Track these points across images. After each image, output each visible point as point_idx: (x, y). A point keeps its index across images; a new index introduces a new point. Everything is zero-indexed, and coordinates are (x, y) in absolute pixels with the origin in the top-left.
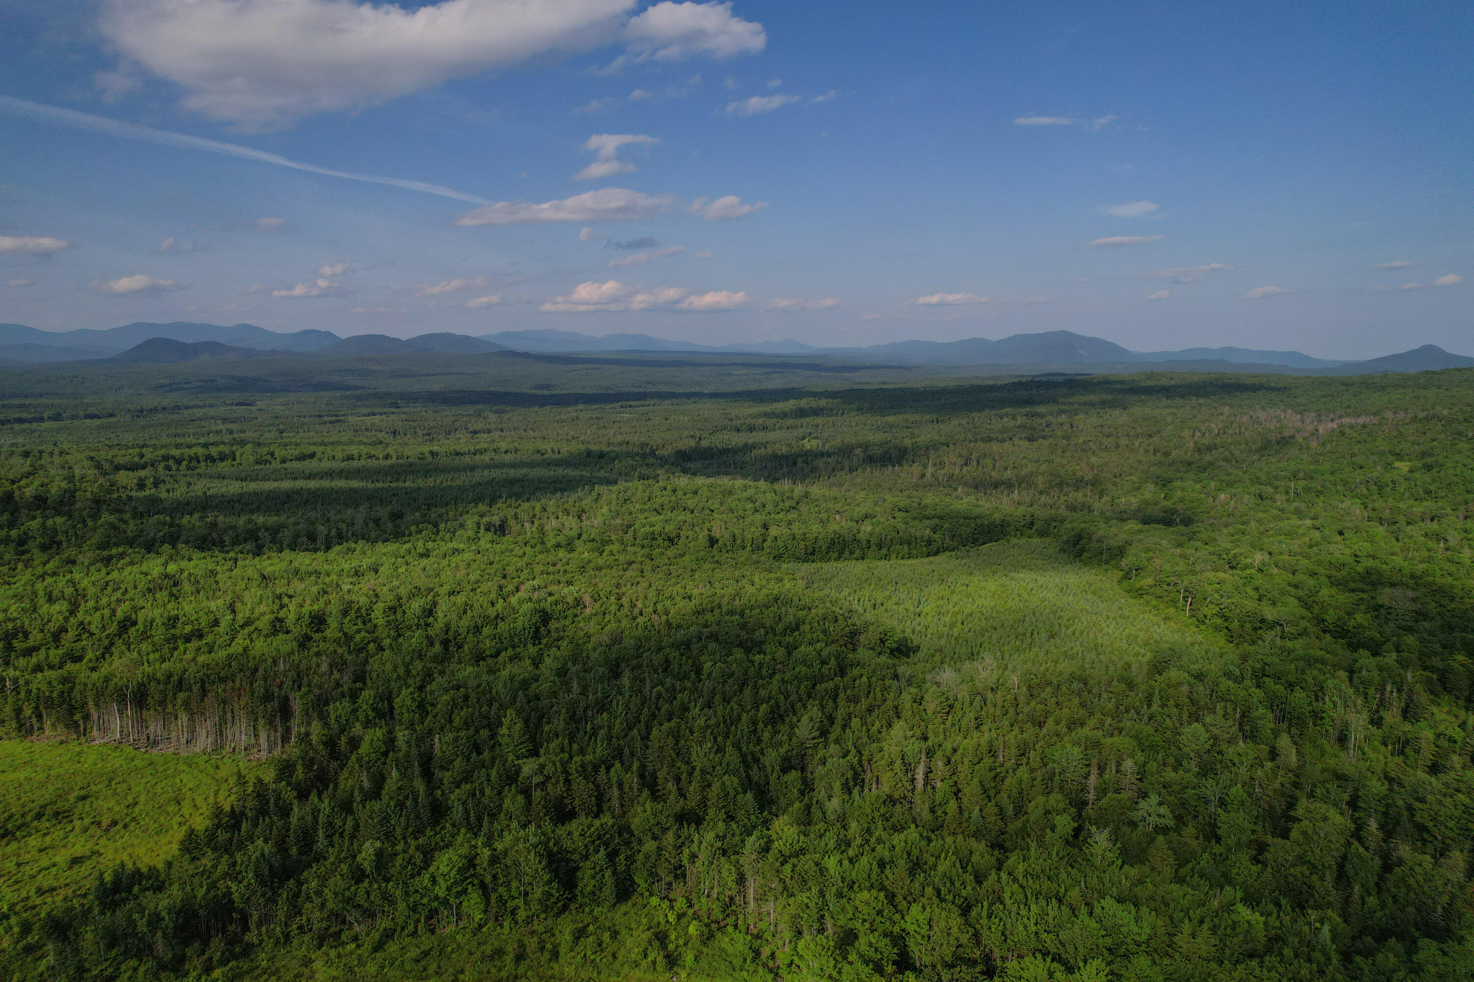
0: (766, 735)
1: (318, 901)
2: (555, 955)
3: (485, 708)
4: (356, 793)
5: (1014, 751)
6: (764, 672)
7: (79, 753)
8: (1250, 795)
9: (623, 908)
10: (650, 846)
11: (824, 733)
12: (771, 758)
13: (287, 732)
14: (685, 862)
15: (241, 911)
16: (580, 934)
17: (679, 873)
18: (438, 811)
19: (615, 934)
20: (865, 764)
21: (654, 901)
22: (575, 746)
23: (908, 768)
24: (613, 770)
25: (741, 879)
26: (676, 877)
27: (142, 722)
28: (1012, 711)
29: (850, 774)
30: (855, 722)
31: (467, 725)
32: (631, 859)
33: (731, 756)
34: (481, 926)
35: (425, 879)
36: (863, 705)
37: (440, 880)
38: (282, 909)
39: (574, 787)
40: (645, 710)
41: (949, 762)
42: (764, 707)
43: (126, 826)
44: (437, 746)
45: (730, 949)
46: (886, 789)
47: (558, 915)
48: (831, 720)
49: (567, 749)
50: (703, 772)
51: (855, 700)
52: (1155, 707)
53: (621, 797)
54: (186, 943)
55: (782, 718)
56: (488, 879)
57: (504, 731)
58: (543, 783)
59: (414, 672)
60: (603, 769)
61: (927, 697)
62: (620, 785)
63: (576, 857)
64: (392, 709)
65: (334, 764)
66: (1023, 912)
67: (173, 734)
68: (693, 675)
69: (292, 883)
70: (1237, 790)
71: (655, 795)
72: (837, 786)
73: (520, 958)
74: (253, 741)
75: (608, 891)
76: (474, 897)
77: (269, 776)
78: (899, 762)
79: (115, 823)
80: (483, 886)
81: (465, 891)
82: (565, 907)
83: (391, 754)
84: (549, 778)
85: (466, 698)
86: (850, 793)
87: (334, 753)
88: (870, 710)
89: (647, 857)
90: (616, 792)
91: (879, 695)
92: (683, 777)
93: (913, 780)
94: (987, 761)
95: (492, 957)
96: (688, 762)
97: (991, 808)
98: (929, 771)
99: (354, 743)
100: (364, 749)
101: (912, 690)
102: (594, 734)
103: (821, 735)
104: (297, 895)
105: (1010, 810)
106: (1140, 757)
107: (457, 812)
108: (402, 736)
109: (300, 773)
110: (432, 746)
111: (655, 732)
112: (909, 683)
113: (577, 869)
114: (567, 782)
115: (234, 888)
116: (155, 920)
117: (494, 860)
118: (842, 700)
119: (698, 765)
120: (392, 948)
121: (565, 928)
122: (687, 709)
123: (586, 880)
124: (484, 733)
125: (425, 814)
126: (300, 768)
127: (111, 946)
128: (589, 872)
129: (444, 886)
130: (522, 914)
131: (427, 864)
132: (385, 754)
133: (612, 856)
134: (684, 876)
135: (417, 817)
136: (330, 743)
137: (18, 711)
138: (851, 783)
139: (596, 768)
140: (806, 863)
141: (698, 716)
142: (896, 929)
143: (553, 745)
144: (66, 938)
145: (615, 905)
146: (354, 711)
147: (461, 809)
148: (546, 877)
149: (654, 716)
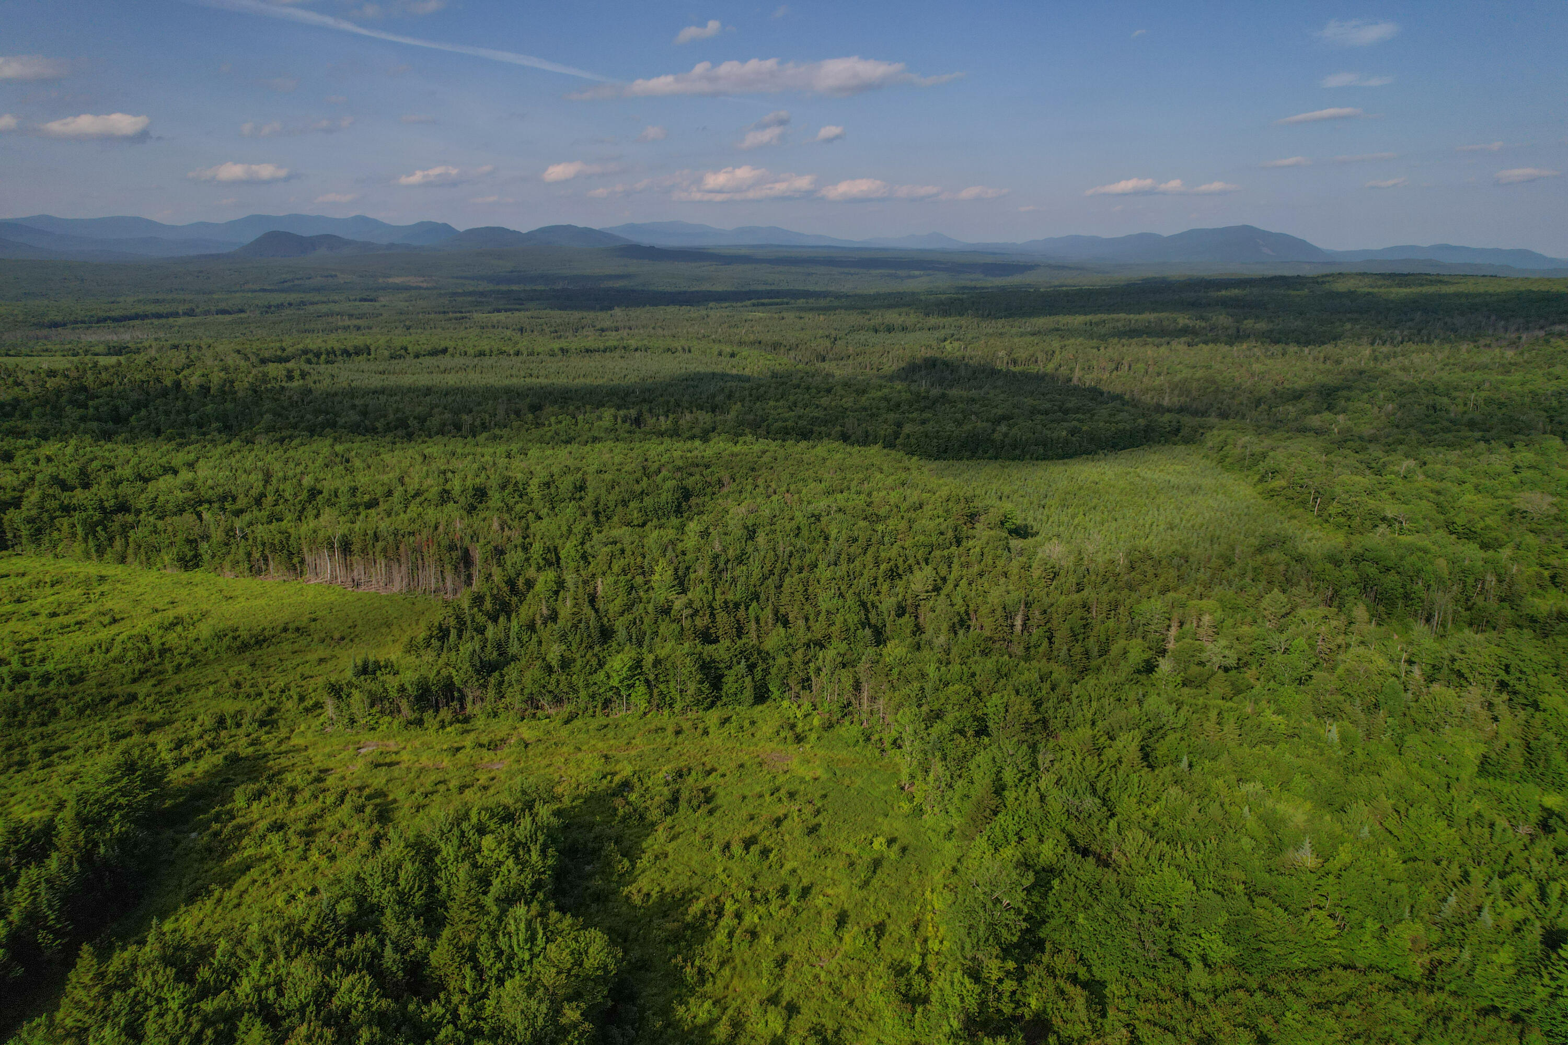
0: (885, 588)
1: (517, 688)
2: (706, 732)
3: (639, 559)
4: (538, 617)
5: (1105, 607)
6: (886, 539)
7: (302, 589)
8: (1312, 647)
9: (760, 708)
10: (782, 660)
11: (937, 589)
12: (888, 603)
13: (469, 577)
14: (812, 674)
15: (459, 690)
16: (725, 721)
17: (806, 683)
18: (606, 634)
19: (753, 723)
20: (971, 613)
21: (785, 704)
22: (718, 591)
23: (1009, 617)
24: (751, 608)
25: (857, 686)
26: (803, 688)
27: (349, 567)
28: (1112, 579)
29: (956, 620)
30: (964, 583)
31: (624, 572)
32: (766, 672)
33: (851, 600)
34: (645, 714)
35: (601, 675)
36: (976, 569)
37: (614, 674)
38: (491, 693)
39: (718, 619)
40: (779, 565)
41: (1045, 612)
42: (883, 567)
43: (352, 640)
44: (600, 588)
45: (846, 735)
46: (987, 633)
47: (707, 709)
48: (944, 580)
49: (711, 592)
50: (828, 612)
51: (968, 565)
52: (1248, 580)
53: (758, 630)
54: (422, 710)
55: (900, 577)
56: (651, 677)
57: (656, 577)
58: (692, 616)
59: (575, 531)
60: (742, 607)
61: (1034, 565)
62: (758, 620)
63: (722, 665)
64: (558, 559)
65: (515, 599)
66: (1085, 707)
67: (374, 579)
68: (821, 540)
69: (497, 674)
70: (1301, 642)
71: (786, 624)
72: (945, 627)
73: (678, 733)
74: (441, 584)
75: (748, 694)
76: (641, 689)
77: (466, 605)
78: (1000, 609)
79: (343, 638)
80: (647, 681)
81: (633, 686)
82: (713, 703)
83: (562, 593)
84: (697, 611)
85: (623, 551)
86: (956, 634)
87: (514, 591)
88: (981, 575)
89: (780, 669)
90: (753, 625)
91: (990, 562)
92: (811, 617)
93: (1012, 626)
94: (1079, 612)
95: (656, 731)
96: (816, 606)
97: (1078, 649)
98: (1026, 619)
99: (530, 584)
100: (539, 587)
101: (1023, 559)
102: (734, 581)
103: (933, 591)
104: (501, 683)
105: (1095, 651)
106: (1219, 614)
107: (621, 634)
108: (570, 578)
109: (488, 605)
110: (595, 588)
111: (787, 580)
112: (1021, 554)
113: (722, 676)
114: (712, 615)
115: (454, 673)
116: (402, 689)
117: (657, 662)
118: (955, 567)
119: (824, 607)
120: (578, 723)
121: (713, 717)
122: (816, 566)
123: (729, 684)
124: (639, 580)
125: (595, 634)
126: (488, 599)
127: (372, 705)
128: (732, 679)
129: (617, 679)
130: (678, 707)
131: (601, 665)
132: (557, 593)
133: (751, 668)
134: (810, 687)
135: (589, 636)
136: (511, 583)
137: (249, 555)
138: (958, 627)
139: (737, 606)
140: (912, 669)
141: (824, 572)
142: (979, 713)
143: (698, 589)
144: (340, 697)
145: (753, 705)
146: (527, 560)
147: (624, 633)
148: (698, 677)
149: (787, 570)
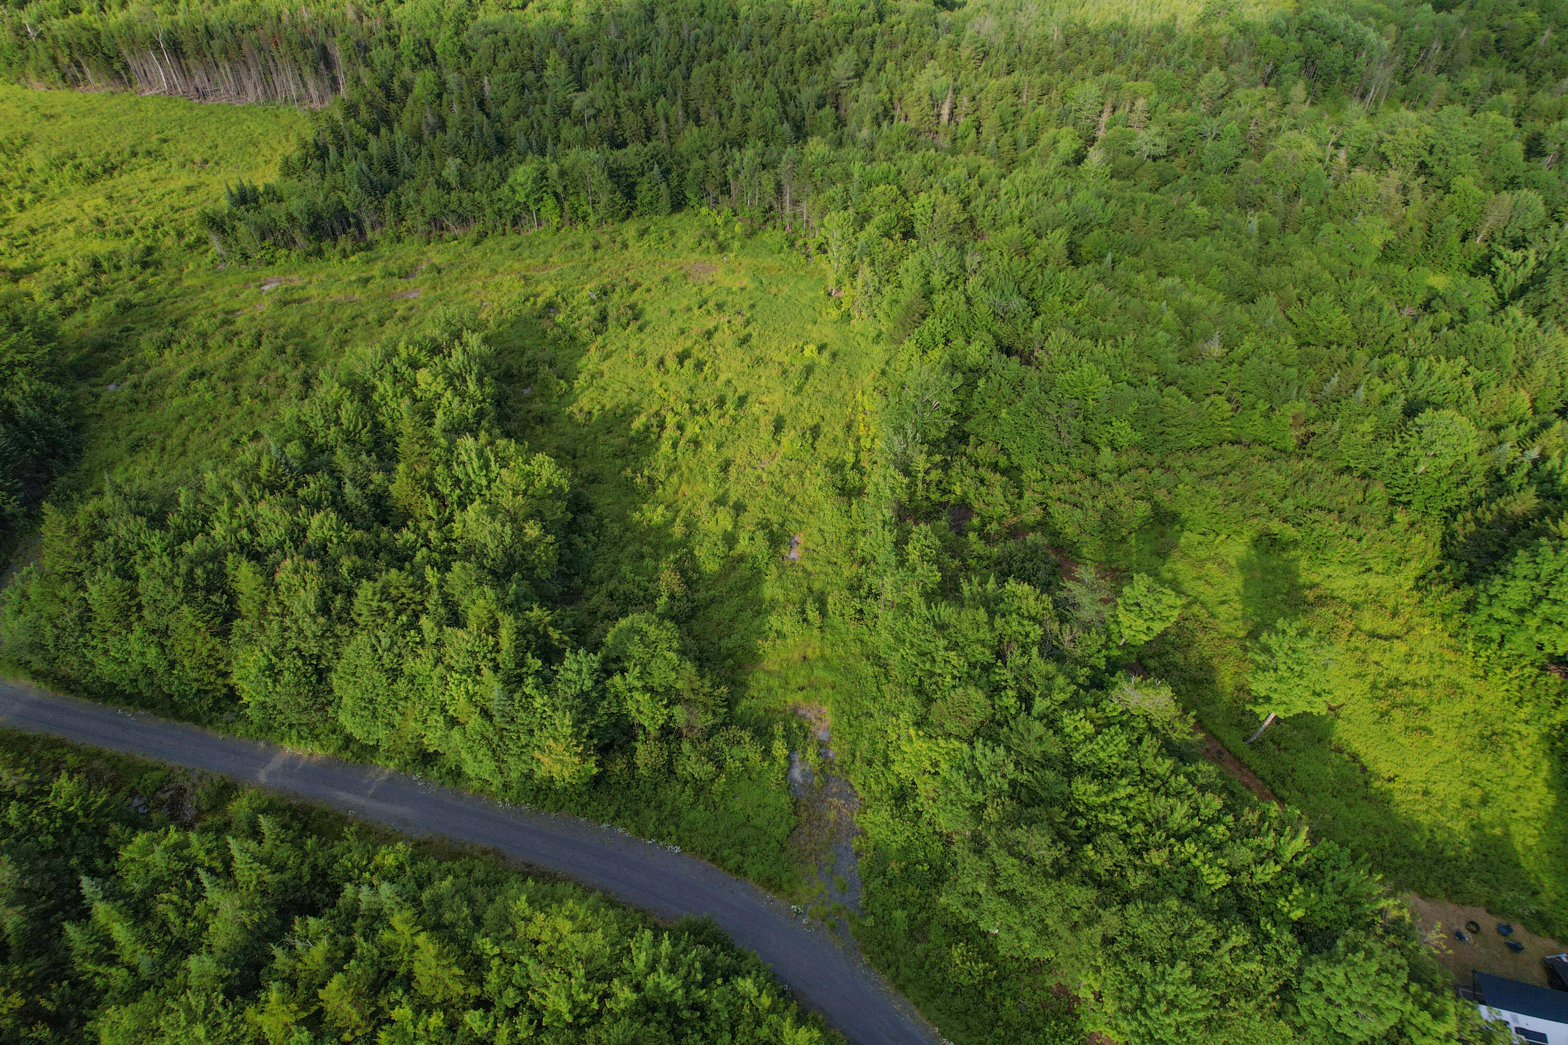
0: (803, 75)
1: (417, 209)
2: (625, 246)
3: (527, 51)
4: (424, 127)
5: (1037, 91)
6: (802, 16)
7: (137, 102)
8: (1243, 131)
9: (679, 216)
10: (697, 164)
11: (859, 75)
12: (807, 95)
13: (334, 80)
14: (730, 177)
15: (354, 216)
16: (642, 233)
17: (725, 189)
18: (502, 142)
19: (672, 233)
20: (896, 101)
21: (704, 210)
22: (620, 85)
23: (936, 104)
24: (658, 105)
25: (779, 189)
26: (722, 193)
27: (186, 72)
28: (1044, 59)
29: (880, 109)
30: (890, 65)
31: (513, 67)
32: (682, 177)
33: (769, 91)
34: (558, 229)
35: (505, 189)
36: (900, 50)
37: (518, 188)
38: (390, 217)
39: (624, 119)
40: (685, 51)
41: (974, 99)
42: (801, 50)
43: (217, 164)
44: (487, 88)
45: (770, 241)
46: (912, 124)
47: (622, 220)
48: (866, 63)
49: (612, 86)
50: (744, 107)
51: (891, 45)
52: (1187, 56)
53: (668, 130)
54: (319, 239)
55: (818, 61)
56: (560, 190)
57: (549, 72)
58: (595, 117)
59: (446, 18)
60: (649, 104)
61: (963, 44)
62: (667, 120)
63: (634, 173)
64: (434, 55)
65: (393, 106)
66: (1013, 204)
67: (221, 87)
68: (730, 19)
69: (391, 194)
70: (1233, 126)
71: (698, 122)
72: (868, 118)
73: (596, 248)
74: (303, 91)
75: (665, 202)
76: (550, 202)
77: (338, 115)
78: (927, 97)
79: (206, 162)
80: (555, 194)
81: (541, 199)
82: (629, 214)
83: (445, 96)
84: (600, 111)
85: (506, 42)
86: (879, 126)
87: (390, 95)
88: (905, 56)
89: (697, 174)
90: (662, 125)
91: (916, 40)
92: (725, 112)
93: (939, 115)
94: (1010, 98)
95: (573, 247)
96: (729, 99)
97: (1007, 139)
98: (954, 107)
99: (407, 87)
100: (418, 90)
101: (950, 36)
102: (637, 72)
103: (855, 76)
104: (398, 205)
105: (1024, 141)
106: (1154, 98)
107: (521, 142)
108: (451, 78)
109: (364, 114)
110: (482, 88)
111: (696, 71)
112: (948, 30)
113: (634, 184)
114: (617, 114)
115: (344, 197)
116: (291, 218)
117: (563, 174)
118: (878, 47)
119: (738, 100)
120: (489, 243)
121: (630, 229)
122: (726, 52)
123: (643, 192)
124: (531, 75)
125: (492, 142)
126: (363, 108)
127: (263, 239)
128: (646, 186)
129: (523, 194)
130: (592, 219)
131: (504, 179)
132: (439, 96)
133: (666, 173)
134: (729, 192)
135: (485, 146)
136: (385, 87)
137: (54, 59)
138: (881, 117)
139: (643, 103)
140: (836, 169)
141: (736, 58)
142: (907, 214)
143: (598, 84)
144: (224, 231)
145: (670, 214)
146: (398, 57)
147: (523, 139)
148: (609, 186)
149: (693, 57)
